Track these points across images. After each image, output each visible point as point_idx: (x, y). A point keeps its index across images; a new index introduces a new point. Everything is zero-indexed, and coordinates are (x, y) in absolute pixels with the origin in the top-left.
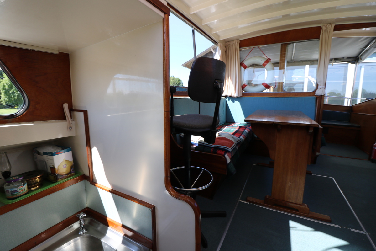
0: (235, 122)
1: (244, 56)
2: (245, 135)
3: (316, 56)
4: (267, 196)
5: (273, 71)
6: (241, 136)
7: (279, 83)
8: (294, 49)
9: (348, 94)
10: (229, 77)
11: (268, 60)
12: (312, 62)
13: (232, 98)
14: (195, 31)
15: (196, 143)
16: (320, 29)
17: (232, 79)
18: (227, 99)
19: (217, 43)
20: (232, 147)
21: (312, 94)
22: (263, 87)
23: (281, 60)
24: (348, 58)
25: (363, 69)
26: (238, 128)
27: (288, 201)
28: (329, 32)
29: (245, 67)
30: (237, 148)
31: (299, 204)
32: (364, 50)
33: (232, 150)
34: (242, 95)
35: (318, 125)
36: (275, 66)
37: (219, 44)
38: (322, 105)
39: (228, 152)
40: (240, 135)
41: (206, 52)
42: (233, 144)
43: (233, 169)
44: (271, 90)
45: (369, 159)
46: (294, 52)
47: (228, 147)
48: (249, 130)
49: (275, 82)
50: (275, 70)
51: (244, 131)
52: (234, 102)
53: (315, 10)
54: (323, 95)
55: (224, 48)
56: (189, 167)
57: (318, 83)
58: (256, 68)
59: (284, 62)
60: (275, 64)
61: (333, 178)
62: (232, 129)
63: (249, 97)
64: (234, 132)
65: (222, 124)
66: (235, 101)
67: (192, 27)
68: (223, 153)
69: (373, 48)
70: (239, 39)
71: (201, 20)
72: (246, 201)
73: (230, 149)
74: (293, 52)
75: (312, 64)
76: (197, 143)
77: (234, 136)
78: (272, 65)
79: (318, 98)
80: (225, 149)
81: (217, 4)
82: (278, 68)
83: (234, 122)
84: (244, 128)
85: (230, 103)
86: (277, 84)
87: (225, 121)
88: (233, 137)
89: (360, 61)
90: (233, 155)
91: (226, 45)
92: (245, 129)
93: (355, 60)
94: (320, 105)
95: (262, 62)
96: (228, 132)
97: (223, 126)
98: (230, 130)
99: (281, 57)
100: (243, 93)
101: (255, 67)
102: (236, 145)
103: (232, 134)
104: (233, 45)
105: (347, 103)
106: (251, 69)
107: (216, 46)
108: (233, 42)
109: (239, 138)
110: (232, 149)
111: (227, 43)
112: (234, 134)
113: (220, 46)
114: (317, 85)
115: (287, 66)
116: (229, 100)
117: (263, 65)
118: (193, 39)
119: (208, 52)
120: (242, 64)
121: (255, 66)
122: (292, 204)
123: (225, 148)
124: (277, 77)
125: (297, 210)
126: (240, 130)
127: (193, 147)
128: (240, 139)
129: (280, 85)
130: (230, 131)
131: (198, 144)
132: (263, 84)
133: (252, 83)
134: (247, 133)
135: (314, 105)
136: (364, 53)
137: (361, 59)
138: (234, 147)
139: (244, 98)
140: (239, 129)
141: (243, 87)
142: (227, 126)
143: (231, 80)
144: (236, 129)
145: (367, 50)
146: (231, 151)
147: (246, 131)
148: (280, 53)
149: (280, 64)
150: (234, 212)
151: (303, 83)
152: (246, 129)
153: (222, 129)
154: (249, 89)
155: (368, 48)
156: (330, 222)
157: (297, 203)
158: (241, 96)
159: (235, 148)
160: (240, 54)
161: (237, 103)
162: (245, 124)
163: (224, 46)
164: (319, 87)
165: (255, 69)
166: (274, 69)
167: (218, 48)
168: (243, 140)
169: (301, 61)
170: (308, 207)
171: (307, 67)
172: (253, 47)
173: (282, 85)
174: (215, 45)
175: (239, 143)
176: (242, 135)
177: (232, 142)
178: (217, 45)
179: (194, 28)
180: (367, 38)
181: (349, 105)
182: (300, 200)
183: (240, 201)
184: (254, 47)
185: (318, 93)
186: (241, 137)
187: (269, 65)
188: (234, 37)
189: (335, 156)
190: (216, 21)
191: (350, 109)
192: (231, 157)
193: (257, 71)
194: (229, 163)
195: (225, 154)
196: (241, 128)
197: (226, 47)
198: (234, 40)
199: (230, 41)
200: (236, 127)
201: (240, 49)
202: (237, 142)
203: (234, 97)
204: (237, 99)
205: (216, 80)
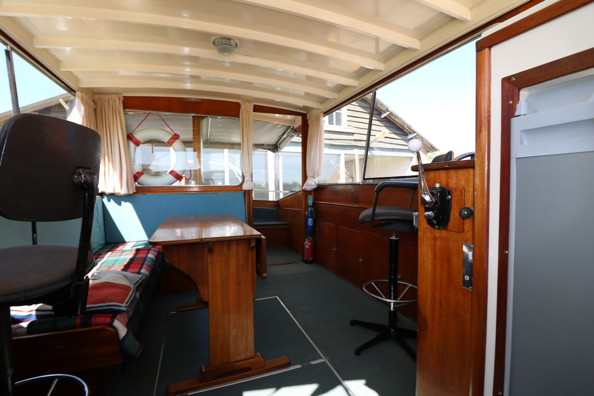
0: (126, 240)
1: (134, 124)
2: (149, 264)
3: (236, 139)
4: (204, 367)
5: (184, 153)
6: (141, 268)
7: (196, 171)
8: (211, 126)
9: (272, 187)
10: (106, 158)
11: (176, 137)
12: (232, 146)
13: (117, 198)
15: (30, 315)
16: (238, 106)
17: (112, 161)
18: (105, 200)
19: (75, 92)
20: (127, 300)
21: (238, 189)
22: (171, 178)
23: (194, 138)
24: (268, 145)
25: (281, 158)
26: (134, 252)
27: (236, 360)
28: (249, 111)
29: (137, 143)
30: (138, 295)
31: (251, 358)
32: (281, 138)
34: (135, 191)
35: (261, 235)
36: (186, 146)
37: (78, 93)
38: (251, 203)
40: (140, 266)
41: (46, 104)
42: (130, 291)
44: (182, 183)
45: (303, 261)
46: (209, 130)
47: (118, 304)
48: (156, 254)
49: (189, 169)
50: (187, 152)
51: (147, 257)
52: (120, 204)
54: (251, 189)
55: (92, 103)
57: (244, 174)
58: (156, 146)
59: (199, 142)
60: (186, 143)
61: (278, 297)
62: (122, 257)
63: (149, 195)
64: (125, 263)
65: (97, 250)
66: (122, 202)
69: (289, 137)
70: (121, 94)
71: (32, 36)
73: (124, 307)
74: (208, 129)
75: (232, 149)
76: (34, 313)
77: (128, 274)
78: (183, 144)
79: (246, 194)
82: (192, 149)
83: (122, 242)
84: (146, 252)
85: (111, 206)
86: (192, 173)
87: (103, 242)
88: (126, 277)
89: (279, 149)
90: (131, 315)
91: (95, 100)
92: (148, 253)
93: (275, 148)
94: (249, 203)
95: (166, 138)
96: (113, 265)
97: (100, 255)
98: (116, 260)
99: (194, 135)
100: (137, 188)
101: (154, 144)
102: (136, 292)
103: (119, 270)
104: (111, 102)
105: (272, 197)
106: (148, 147)
107: (73, 97)
108: (110, 96)
109: (138, 275)
110: (127, 303)
111: (96, 96)
112: (126, 268)
113: (82, 99)
114: (243, 177)
115: (204, 147)
116: (109, 201)
117: (168, 142)
119: (53, 104)
120: (130, 137)
121: (154, 142)
122: (241, 363)
123: (112, 308)
124: (191, 162)
125: (249, 369)
126: (138, 256)
128: (140, 276)
129: (196, 175)
130: (117, 263)
132: (172, 172)
133: (150, 170)
134: (152, 259)
135: (244, 202)
136: (282, 141)
137: (280, 148)
138: (132, 298)
139: (140, 196)
140: (136, 254)
141: (136, 177)
142: (109, 253)
143: (110, 164)
144: (131, 256)
145: (284, 139)
146: (126, 309)
147: (150, 255)
148: (192, 128)
149: (193, 144)
151: (223, 172)
152: (151, 252)
153: (98, 260)
154: (147, 180)
155: (285, 136)
156: (288, 364)
157: (248, 358)
158: (134, 193)
159: (135, 297)
160: (126, 119)
161: (127, 207)
162: (146, 242)
163: (91, 100)
164: (246, 179)
165: (155, 148)
166: (185, 151)
167: (77, 101)
168: (147, 276)
169: (219, 142)
170: (262, 356)
171: (226, 150)
172: (148, 112)
173: (200, 174)
174: (70, 95)
176: (144, 266)
177: (126, 288)
178: (75, 96)
181: (275, 200)
182: (251, 352)
184: (150, 113)
185: (245, 187)
186: (143, 271)
187: (177, 144)
188: (110, 88)
190: (69, 48)
191: (277, 204)
192: (127, 320)
193: (158, 151)
194: (124, 337)
195: (114, 321)
196: (140, 252)
197: (95, 102)
198: (112, 94)
199: (104, 94)
200: (129, 250)
201: (124, 111)
202: (136, 285)
203: (119, 195)
204: (127, 198)
205: (78, 168)
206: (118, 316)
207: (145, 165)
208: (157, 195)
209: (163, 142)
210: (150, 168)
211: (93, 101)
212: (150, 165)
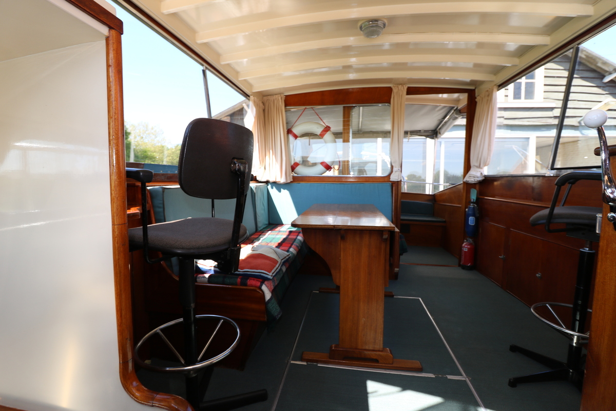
0: (284, 223)
1: (293, 119)
2: (298, 245)
3: (388, 127)
4: (333, 345)
5: (334, 144)
6: (290, 247)
7: (344, 162)
8: (361, 115)
9: (429, 179)
10: (271, 151)
11: (327, 129)
12: (385, 134)
13: (278, 185)
14: (208, 72)
15: (210, 270)
16: (389, 90)
17: (275, 154)
18: (269, 187)
19: (249, 96)
20: (273, 271)
21: (386, 179)
22: (321, 168)
23: (344, 129)
24: (425, 131)
25: (443, 145)
26: (287, 233)
27: (364, 348)
28: (402, 95)
29: (295, 137)
30: (284, 269)
31: (379, 351)
32: (442, 122)
33: (274, 276)
34: (292, 180)
35: (394, 227)
36: (336, 138)
37: (252, 97)
38: (399, 195)
39: (267, 279)
40: (290, 245)
41: (234, 109)
42: (277, 264)
43: (275, 310)
44: (332, 173)
45: (460, 265)
46: (361, 120)
47: (266, 272)
49: (338, 160)
50: (337, 144)
51: (296, 238)
52: (280, 191)
53: (385, 64)
54: (399, 180)
55: (261, 104)
56: (193, 320)
57: (393, 164)
59: (348, 133)
60: (337, 135)
61: (420, 299)
62: (278, 236)
63: (303, 184)
64: (279, 242)
65: (262, 228)
66: (282, 190)
67: (203, 65)
68: (259, 284)
69: (451, 120)
70: (283, 93)
71: (218, 55)
72: (302, 360)
73: (270, 275)
74: (359, 119)
75: (385, 137)
76: (213, 268)
77: (279, 250)
78: (333, 136)
79: (394, 185)
80: (262, 276)
81: (247, 33)
82: (341, 140)
83: (281, 224)
84: (297, 234)
85: (273, 192)
86: (341, 164)
88: (276, 253)
89: (439, 135)
90: (276, 284)
91: (264, 102)
92: (298, 236)
93: (434, 133)
94: (397, 195)
95: (318, 130)
96: (271, 242)
97: (263, 232)
98: (274, 238)
99: (344, 125)
100: (294, 177)
101: (311, 137)
102: (282, 265)
103: (275, 245)
104: (275, 102)
105: (429, 191)
106: (305, 140)
108: (275, 97)
109: (286, 253)
110: (273, 273)
111: (265, 98)
112: (280, 244)
113: (254, 102)
114: (392, 167)
115: (353, 138)
116: (272, 188)
117: (320, 135)
118: (205, 86)
119: (239, 108)
120: (289, 131)
121: (311, 135)
122: (369, 353)
123: (262, 274)
124: (340, 153)
125: (376, 361)
126: (290, 237)
127: (205, 277)
128: (288, 254)
129: (345, 167)
130: (274, 240)
131: (215, 271)
132: (322, 163)
133: (308, 161)
134: (300, 241)
135: (390, 194)
136: (443, 125)
137: (440, 133)
139: (295, 185)
140: (289, 235)
141: (293, 168)
142: (270, 232)
143: (274, 156)
144: (284, 236)
145: (446, 123)
146: (271, 278)
147: (299, 238)
148: (342, 119)
149: (343, 135)
150: (281, 387)
151: (376, 162)
153: (261, 236)
154: (302, 171)
155: (446, 119)
156: (420, 370)
157: (376, 349)
158: (291, 182)
159: (281, 270)
160: (286, 116)
161: (285, 193)
163: (261, 102)
164: (395, 169)
165: (311, 140)
166: (335, 142)
167: (251, 103)
168: (294, 254)
169: (371, 132)
170: (391, 353)
171: (380, 140)
172: (304, 107)
173: (348, 165)
174: (246, 100)
175: (286, 262)
176: (293, 246)
178: (249, 100)
179: (206, 68)
180: (445, 107)
181: (431, 194)
182: (379, 345)
183: (292, 362)
184: (306, 108)
185: (394, 178)
186: (291, 250)
187: (328, 136)
188: (275, 89)
189: (421, 264)
190: (245, 60)
191: (433, 198)
192: (273, 287)
193: (314, 143)
194: (269, 300)
195: (262, 285)
196: (292, 234)
197: (263, 103)
198: (276, 94)
199: (270, 95)
200: (284, 231)
201: (285, 109)
202: (283, 260)
203: (279, 183)
204: (285, 186)
205: (234, 158)
206: (266, 282)
208: (309, 184)
209: (316, 135)
211: (263, 102)
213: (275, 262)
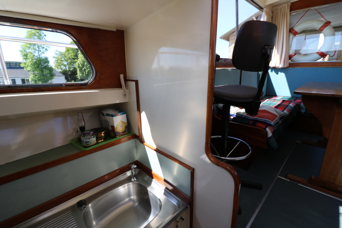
0: (277, 95)
1: (295, 21)
2: (290, 109)
4: (313, 176)
5: (333, 37)
6: (284, 110)
11: (328, 23)
13: (276, 70)
15: (234, 115)
18: (270, 71)
19: (263, 9)
20: (274, 121)
22: (318, 56)
26: (281, 101)
29: (295, 33)
30: (280, 122)
33: (275, 124)
34: (288, 66)
36: (336, 31)
37: (265, 9)
39: (270, 125)
40: (284, 109)
43: (274, 143)
44: (326, 59)
47: (270, 121)
48: (295, 105)
50: (336, 36)
51: (288, 105)
52: (277, 74)
55: (271, 13)
56: (226, 137)
58: (308, 34)
62: (274, 103)
64: (276, 106)
66: (279, 72)
68: (264, 127)
70: (290, 2)
72: (286, 178)
73: (272, 123)
76: (235, 114)
78: (333, 29)
80: (267, 123)
83: (275, 95)
84: (289, 102)
85: (272, 74)
86: (336, 53)
87: (265, 94)
88: (276, 111)
90: (275, 129)
92: (290, 103)
95: (318, 26)
97: (263, 99)
98: (271, 104)
101: (308, 33)
102: (280, 119)
103: (273, 107)
104: (282, 9)
106: (302, 36)
107: (262, 13)
108: (282, 6)
109: (282, 112)
110: (274, 122)
111: (274, 8)
112: (276, 107)
113: (266, 12)
116: (272, 71)
117: (320, 29)
120: (291, 30)
121: (307, 32)
123: (267, 122)
124: (337, 43)
126: (283, 104)
127: (231, 118)
128: (284, 113)
129: (339, 54)
131: (236, 116)
132: (317, 53)
134: (292, 107)
138: (277, 121)
139: (292, 69)
141: (290, 57)
142: (268, 100)
144: (279, 103)
146: (273, 124)
147: (291, 105)
150: (271, 187)
152: (292, 103)
153: (262, 101)
154: (298, 59)
158: (288, 67)
159: (278, 122)
160: (290, 19)
161: (282, 76)
162: (290, 98)
163: (271, 11)
165: (307, 36)
167: (264, 14)
168: (287, 114)
172: (307, 9)
174: (260, 12)
175: (282, 118)
176: (286, 109)
177: (275, 116)
178: (262, 11)
183: (279, 177)
184: (309, 10)
186: (285, 111)
187: (327, 30)
192: (272, 131)
193: (309, 38)
194: (270, 137)
196: (285, 102)
197: (273, 12)
198: (283, 4)
199: (279, 5)
200: (278, 100)
201: (290, 13)
202: (280, 116)
203: (278, 68)
204: (282, 70)
205: (265, 45)
206: (269, 127)
207: (297, 50)
208: (303, 68)
209: (317, 30)
210: (301, 52)
211: (272, 12)
212: (300, 50)
213: (276, 116)
